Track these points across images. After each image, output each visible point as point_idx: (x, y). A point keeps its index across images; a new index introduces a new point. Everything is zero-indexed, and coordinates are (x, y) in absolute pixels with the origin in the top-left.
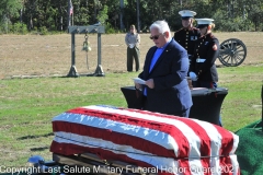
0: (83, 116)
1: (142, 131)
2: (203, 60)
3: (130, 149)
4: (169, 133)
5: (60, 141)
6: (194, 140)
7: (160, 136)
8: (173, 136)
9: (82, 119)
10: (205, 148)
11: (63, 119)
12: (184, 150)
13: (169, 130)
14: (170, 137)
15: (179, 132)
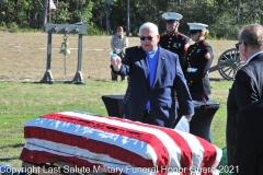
0: (58, 122)
1: (120, 140)
2: (194, 70)
3: (107, 158)
4: (148, 142)
5: (32, 148)
6: (174, 152)
7: (139, 145)
8: (152, 145)
9: (57, 125)
10: (185, 160)
11: (36, 124)
12: (163, 161)
13: (149, 139)
14: (149, 146)
15: (159, 142)
